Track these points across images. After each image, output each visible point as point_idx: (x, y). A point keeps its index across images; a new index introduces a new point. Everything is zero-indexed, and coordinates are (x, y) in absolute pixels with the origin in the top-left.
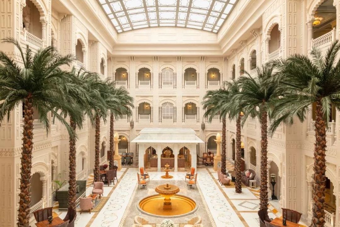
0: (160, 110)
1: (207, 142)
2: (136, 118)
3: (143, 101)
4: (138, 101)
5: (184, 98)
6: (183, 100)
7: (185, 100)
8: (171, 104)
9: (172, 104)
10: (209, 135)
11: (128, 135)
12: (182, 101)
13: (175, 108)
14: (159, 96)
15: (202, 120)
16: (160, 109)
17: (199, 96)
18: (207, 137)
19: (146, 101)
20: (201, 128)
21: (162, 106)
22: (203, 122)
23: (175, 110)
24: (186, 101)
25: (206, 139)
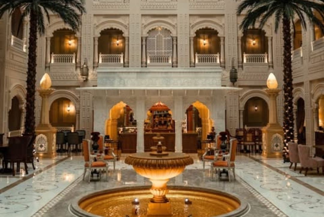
0: (144, 43)
1: (243, 109)
2: (94, 60)
3: (107, 26)
4: (97, 26)
5: (192, 18)
6: (191, 22)
7: (195, 22)
8: (167, 31)
9: (169, 31)
10: (246, 95)
11: (76, 96)
12: (190, 24)
13: (175, 41)
14: (142, 15)
15: (231, 62)
16: (144, 41)
17: (223, 15)
18: (242, 99)
19: (115, 26)
20: (229, 80)
21: (148, 35)
22: (233, 67)
23: (175, 43)
24: (196, 24)
25: (239, 104)
